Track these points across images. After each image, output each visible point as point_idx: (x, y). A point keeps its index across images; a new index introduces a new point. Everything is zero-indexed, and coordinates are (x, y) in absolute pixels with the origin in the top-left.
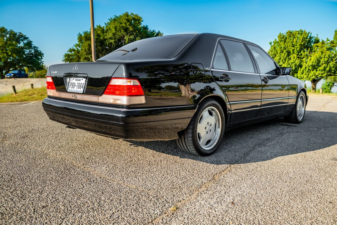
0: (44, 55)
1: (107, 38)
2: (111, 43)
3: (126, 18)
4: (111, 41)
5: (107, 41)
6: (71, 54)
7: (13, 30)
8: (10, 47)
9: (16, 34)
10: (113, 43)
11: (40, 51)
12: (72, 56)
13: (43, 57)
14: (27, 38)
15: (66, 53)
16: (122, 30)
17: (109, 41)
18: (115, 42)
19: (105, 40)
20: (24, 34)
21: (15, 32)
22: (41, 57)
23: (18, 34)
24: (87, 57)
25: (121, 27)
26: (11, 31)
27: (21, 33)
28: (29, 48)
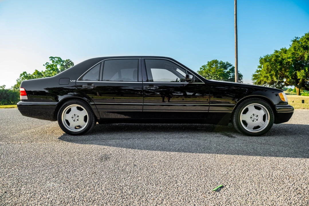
0: (243, 77)
1: (285, 58)
2: (289, 62)
3: (307, 37)
4: (289, 60)
5: (284, 60)
6: (258, 74)
7: (222, 61)
8: (219, 73)
9: (224, 63)
10: (291, 62)
11: (240, 74)
12: (258, 75)
13: (242, 78)
14: (231, 65)
15: (254, 73)
16: (302, 49)
17: (287, 61)
18: (292, 61)
19: (283, 59)
20: (230, 63)
21: (224, 62)
22: (241, 78)
23: (226, 63)
24: (266, 75)
25: (300, 47)
26: (221, 61)
27: (227, 62)
28: (232, 73)
